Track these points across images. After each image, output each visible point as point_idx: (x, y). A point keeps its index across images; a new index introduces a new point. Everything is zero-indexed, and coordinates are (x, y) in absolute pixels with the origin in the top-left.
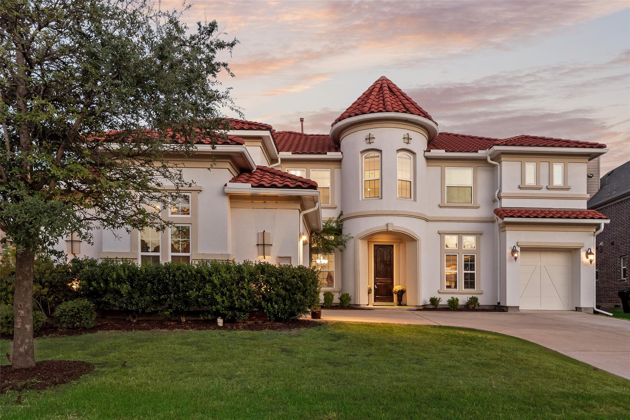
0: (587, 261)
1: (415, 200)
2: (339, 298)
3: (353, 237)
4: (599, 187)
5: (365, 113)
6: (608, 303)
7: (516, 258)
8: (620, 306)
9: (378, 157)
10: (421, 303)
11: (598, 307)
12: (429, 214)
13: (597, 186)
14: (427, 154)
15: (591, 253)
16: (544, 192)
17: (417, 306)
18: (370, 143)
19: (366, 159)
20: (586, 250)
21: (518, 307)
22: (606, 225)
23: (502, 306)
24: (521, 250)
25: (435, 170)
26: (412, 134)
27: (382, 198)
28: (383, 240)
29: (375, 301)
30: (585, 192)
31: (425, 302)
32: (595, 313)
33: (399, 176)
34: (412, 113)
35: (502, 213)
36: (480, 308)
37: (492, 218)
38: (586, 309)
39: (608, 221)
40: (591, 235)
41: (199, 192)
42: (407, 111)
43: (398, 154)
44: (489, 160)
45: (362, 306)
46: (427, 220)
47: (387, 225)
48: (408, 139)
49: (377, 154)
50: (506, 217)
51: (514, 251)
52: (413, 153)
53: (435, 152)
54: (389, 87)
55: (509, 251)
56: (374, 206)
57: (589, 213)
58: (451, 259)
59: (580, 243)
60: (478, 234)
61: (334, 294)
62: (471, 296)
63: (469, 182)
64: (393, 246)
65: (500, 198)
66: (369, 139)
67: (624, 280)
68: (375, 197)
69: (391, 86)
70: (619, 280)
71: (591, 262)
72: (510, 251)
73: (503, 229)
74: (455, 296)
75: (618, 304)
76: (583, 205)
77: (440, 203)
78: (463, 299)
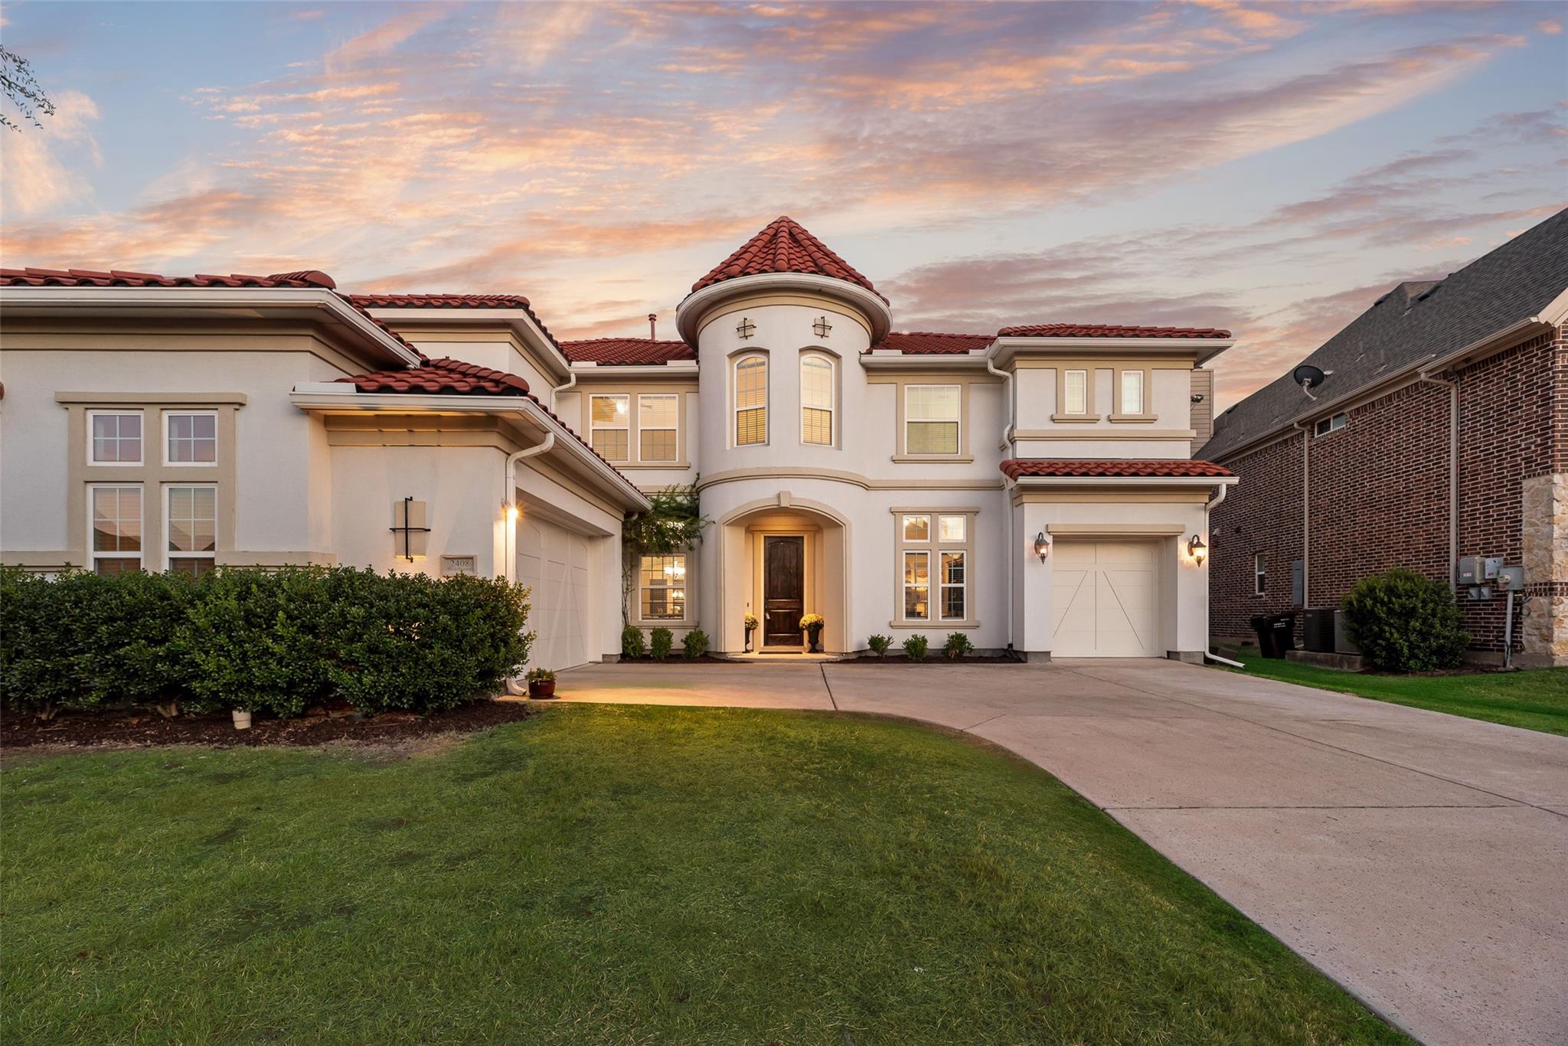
0: (1192, 560)
1: (839, 447)
2: (682, 641)
3: (714, 522)
4: (1212, 432)
5: (734, 277)
6: (1230, 639)
7: (1043, 557)
8: (1252, 643)
9: (763, 364)
10: (851, 647)
11: (1213, 650)
12: (870, 475)
13: (1208, 431)
14: (866, 359)
15: (1199, 545)
16: (1103, 427)
17: (842, 654)
18: (746, 337)
19: (741, 371)
20: (1189, 539)
21: (1049, 652)
22: (1229, 487)
23: (1016, 652)
24: (1054, 542)
25: (885, 391)
26: (832, 319)
27: (768, 444)
28: (782, 526)
29: (766, 644)
30: (1188, 427)
31: (861, 644)
32: (1208, 662)
33: (806, 401)
34: (828, 275)
35: (1013, 469)
36: (973, 654)
37: (999, 480)
38: (1188, 654)
39: (1235, 480)
40: (1200, 509)
41: (237, 407)
42: (820, 270)
43: (802, 358)
44: (991, 369)
45: (730, 656)
46: (867, 487)
47: (779, 497)
48: (823, 328)
49: (761, 358)
50: (1022, 475)
51: (1039, 543)
52: (836, 356)
53: (882, 356)
54: (791, 234)
55: (1029, 543)
56: (753, 458)
57: (1194, 466)
58: (916, 562)
59: (1176, 525)
60: (970, 513)
61: (672, 631)
62: (952, 632)
63: (952, 413)
64: (803, 537)
65: (1013, 441)
66: (745, 329)
67: (1261, 597)
68: (757, 442)
69: (795, 231)
70: (1250, 596)
71: (1199, 561)
72: (1033, 543)
73: (1017, 502)
74: (920, 633)
75: (1250, 640)
76: (1182, 452)
77: (894, 453)
78: (936, 640)
